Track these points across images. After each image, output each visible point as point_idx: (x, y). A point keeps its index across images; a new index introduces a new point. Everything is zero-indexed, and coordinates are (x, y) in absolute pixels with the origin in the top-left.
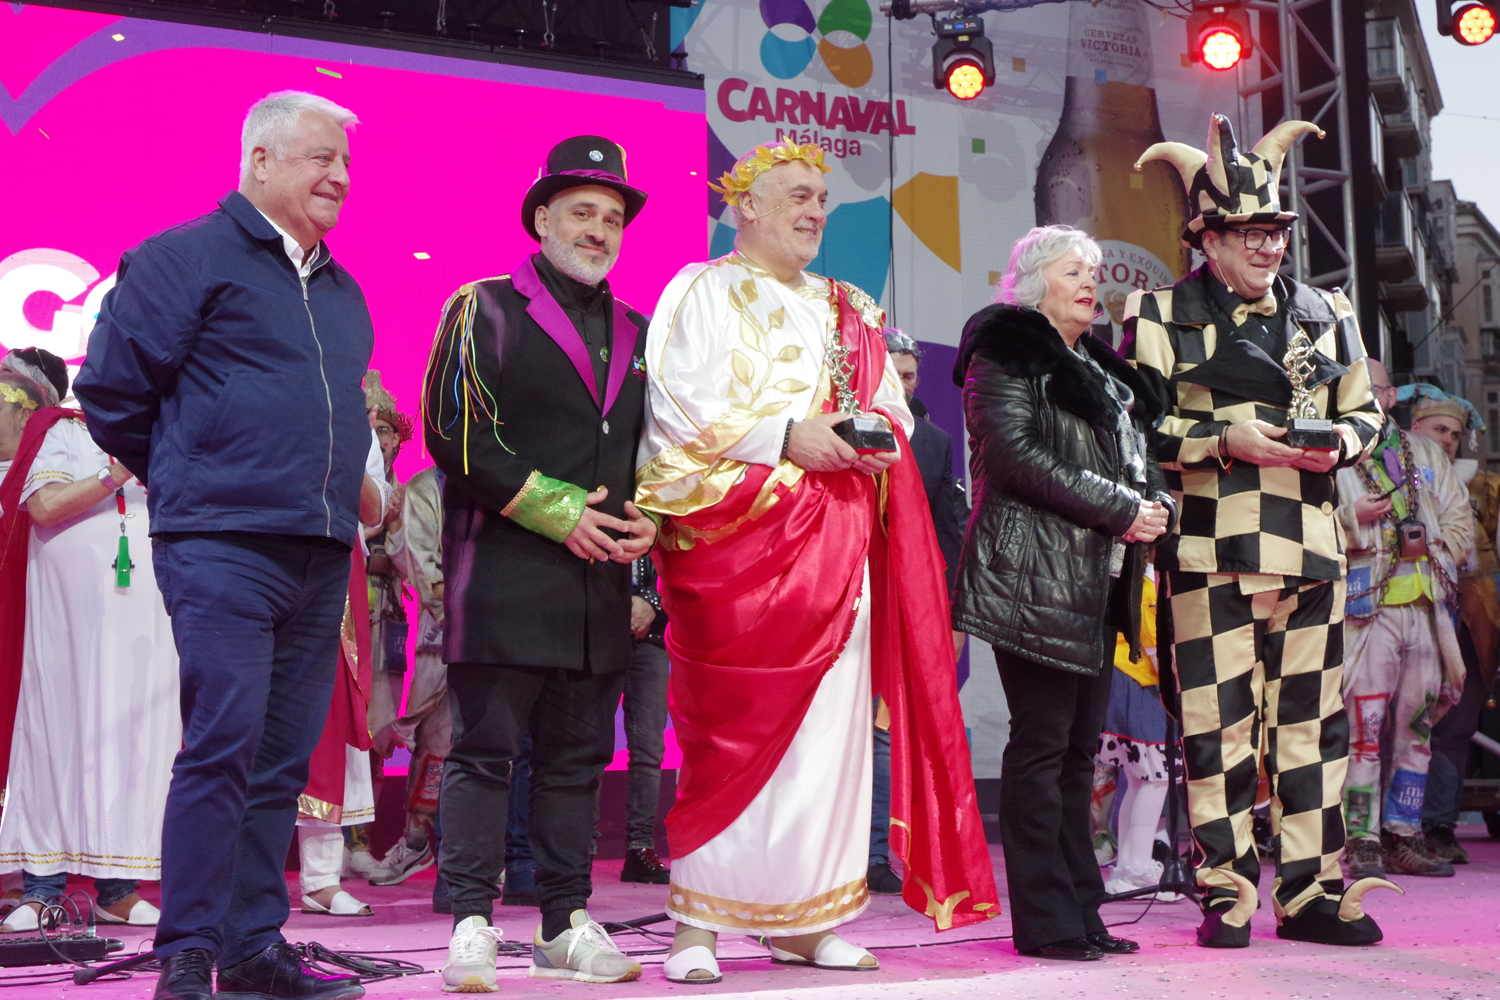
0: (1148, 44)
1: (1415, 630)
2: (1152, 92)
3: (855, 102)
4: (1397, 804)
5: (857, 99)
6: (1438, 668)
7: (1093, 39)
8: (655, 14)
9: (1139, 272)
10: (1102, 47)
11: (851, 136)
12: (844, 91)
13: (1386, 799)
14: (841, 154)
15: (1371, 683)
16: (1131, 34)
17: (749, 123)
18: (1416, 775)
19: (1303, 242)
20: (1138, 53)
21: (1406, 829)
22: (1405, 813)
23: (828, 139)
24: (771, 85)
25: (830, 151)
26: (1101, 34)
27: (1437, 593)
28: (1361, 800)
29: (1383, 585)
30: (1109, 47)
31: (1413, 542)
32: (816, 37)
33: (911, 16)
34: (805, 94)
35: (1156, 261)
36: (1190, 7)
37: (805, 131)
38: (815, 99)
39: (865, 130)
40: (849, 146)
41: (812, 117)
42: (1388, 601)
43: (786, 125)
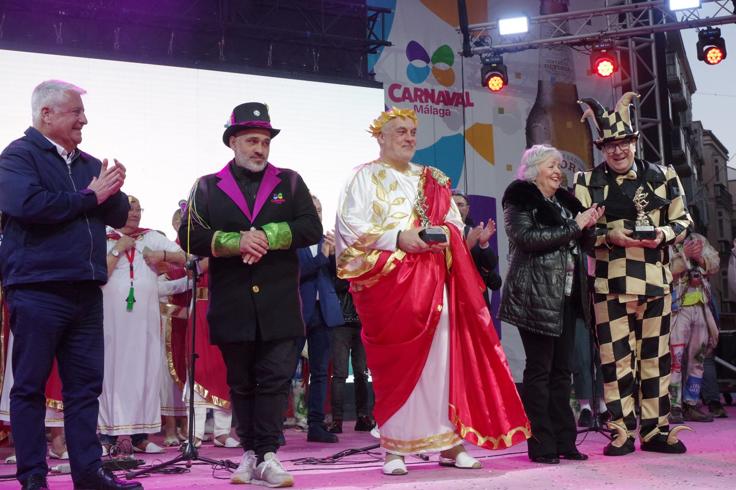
0: (573, 66)
1: (697, 316)
2: (575, 86)
3: (447, 93)
4: (689, 391)
5: (448, 92)
6: (707, 332)
7: (550, 64)
8: (362, 57)
9: (571, 164)
10: (554, 67)
11: (446, 108)
12: (443, 88)
13: (684, 389)
14: (442, 115)
15: (678, 339)
16: (566, 62)
17: (402, 102)
18: (697, 379)
19: (641, 150)
20: (569, 70)
21: (692, 402)
22: (692, 395)
23: (437, 109)
24: (412, 86)
25: (437, 114)
26: (553, 62)
27: (705, 300)
28: (673, 389)
29: (682, 297)
30: (557, 67)
31: (696, 279)
32: (430, 65)
33: (471, 56)
34: (426, 90)
35: (578, 159)
36: (591, 50)
37: (426, 106)
38: (430, 92)
39: (452, 105)
40: (445, 112)
41: (429, 100)
42: (685, 304)
43: (418, 104)
